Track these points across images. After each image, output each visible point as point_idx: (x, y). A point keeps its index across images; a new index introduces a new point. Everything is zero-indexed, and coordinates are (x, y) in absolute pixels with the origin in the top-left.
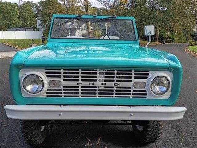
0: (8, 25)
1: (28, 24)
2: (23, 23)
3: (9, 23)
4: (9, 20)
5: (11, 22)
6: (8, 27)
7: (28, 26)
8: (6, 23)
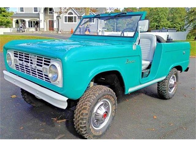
0: (156, 27)
1: (177, 25)
2: (171, 24)
3: (158, 24)
4: (157, 22)
5: (160, 23)
6: (156, 29)
7: (177, 26)
8: (154, 25)
